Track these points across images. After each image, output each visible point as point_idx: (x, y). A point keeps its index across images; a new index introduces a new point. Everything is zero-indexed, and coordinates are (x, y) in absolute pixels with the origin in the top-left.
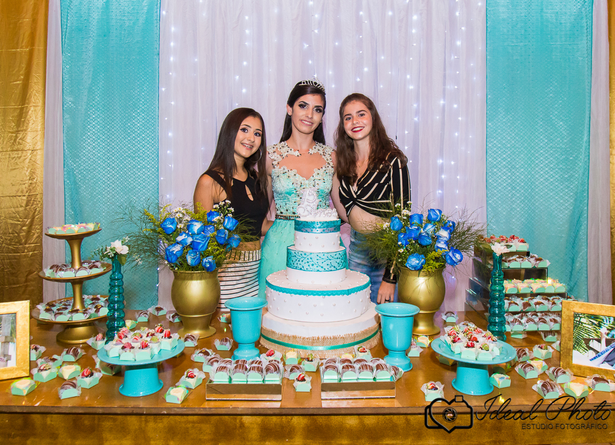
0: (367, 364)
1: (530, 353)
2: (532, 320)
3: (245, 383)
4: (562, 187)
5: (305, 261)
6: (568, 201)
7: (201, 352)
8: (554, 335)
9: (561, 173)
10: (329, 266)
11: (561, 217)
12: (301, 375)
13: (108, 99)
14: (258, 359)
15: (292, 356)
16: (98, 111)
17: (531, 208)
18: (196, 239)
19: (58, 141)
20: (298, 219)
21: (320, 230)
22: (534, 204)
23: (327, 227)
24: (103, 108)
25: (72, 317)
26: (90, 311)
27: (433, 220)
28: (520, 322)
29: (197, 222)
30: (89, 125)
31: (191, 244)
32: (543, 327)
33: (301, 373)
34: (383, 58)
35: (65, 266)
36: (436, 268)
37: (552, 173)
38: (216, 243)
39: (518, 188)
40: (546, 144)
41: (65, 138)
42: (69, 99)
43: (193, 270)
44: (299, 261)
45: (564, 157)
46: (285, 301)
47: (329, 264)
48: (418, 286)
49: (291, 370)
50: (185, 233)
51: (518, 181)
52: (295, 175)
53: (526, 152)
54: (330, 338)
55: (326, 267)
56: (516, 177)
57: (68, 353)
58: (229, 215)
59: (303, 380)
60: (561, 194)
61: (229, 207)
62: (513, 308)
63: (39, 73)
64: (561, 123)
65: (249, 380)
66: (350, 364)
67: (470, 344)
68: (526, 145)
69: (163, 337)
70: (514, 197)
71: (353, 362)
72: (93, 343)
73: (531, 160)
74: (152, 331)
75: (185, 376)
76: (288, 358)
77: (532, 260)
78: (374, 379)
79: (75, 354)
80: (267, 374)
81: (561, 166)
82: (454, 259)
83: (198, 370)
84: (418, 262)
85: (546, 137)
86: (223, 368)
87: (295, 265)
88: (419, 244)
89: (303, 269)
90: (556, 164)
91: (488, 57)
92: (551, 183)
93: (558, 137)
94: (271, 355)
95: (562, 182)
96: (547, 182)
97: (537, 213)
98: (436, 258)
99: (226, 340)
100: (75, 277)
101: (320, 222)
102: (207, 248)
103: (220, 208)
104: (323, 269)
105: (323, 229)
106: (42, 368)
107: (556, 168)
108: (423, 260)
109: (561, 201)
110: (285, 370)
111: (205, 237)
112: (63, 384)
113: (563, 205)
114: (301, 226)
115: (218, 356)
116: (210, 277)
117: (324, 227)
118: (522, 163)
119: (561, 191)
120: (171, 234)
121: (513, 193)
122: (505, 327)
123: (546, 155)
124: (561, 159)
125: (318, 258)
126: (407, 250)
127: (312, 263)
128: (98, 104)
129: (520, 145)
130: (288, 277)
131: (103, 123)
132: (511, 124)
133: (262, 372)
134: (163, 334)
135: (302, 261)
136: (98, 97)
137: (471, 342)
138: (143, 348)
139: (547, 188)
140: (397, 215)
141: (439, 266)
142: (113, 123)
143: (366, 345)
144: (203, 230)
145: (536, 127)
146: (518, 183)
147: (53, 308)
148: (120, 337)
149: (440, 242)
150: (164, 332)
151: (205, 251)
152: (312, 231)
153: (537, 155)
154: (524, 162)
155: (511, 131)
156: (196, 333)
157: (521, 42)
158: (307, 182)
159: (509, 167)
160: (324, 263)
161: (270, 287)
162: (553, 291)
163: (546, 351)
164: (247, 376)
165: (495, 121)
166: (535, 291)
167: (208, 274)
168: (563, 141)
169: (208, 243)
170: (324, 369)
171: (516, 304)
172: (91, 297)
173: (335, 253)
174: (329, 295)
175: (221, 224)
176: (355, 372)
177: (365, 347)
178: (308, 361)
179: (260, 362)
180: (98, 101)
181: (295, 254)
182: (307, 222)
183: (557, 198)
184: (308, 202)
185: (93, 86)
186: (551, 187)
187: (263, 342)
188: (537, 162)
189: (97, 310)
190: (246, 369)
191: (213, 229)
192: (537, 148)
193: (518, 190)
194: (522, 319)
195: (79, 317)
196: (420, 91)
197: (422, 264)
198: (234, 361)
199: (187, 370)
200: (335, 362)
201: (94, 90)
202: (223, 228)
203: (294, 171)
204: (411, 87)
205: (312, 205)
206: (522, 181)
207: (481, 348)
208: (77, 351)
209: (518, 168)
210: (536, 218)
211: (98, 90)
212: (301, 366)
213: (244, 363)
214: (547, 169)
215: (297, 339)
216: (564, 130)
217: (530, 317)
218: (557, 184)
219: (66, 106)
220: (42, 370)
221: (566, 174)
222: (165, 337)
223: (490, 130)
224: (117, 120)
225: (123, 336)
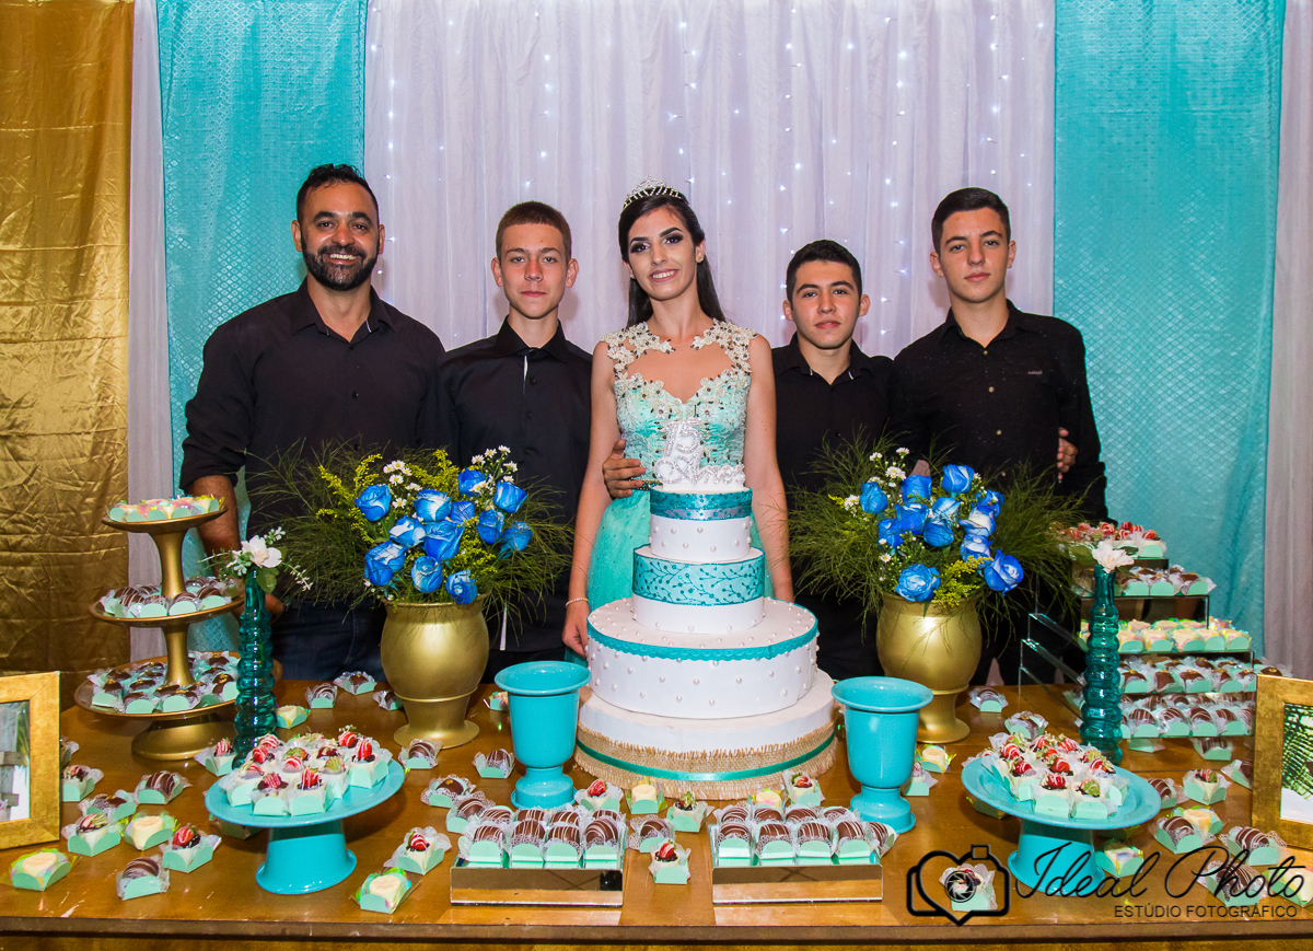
0: (816, 821)
1: (1176, 789)
2: (1179, 714)
3: (540, 866)
4: (1212, 415)
5: (674, 582)
6: (1226, 445)
7: (443, 785)
8: (1225, 746)
9: (1212, 386)
10: (727, 593)
11: (1211, 479)
12: (665, 846)
13: (259, 231)
14: (569, 807)
15: (645, 794)
16: (239, 257)
17: (1146, 459)
18: (432, 532)
19: (157, 319)
20: (657, 488)
21: (707, 514)
22: (1153, 451)
23: (723, 505)
24: (249, 250)
25: (162, 703)
26: (202, 689)
27: (955, 491)
28: (1151, 717)
29: (435, 493)
30: (219, 285)
31: (422, 544)
32: (1202, 729)
33: (666, 841)
34: (834, 141)
35: (149, 589)
36: (963, 596)
37: (1191, 385)
38: (476, 541)
39: (1120, 417)
40: (1181, 325)
41: (170, 314)
42: (178, 231)
43: (426, 602)
44: (660, 582)
45: (1218, 351)
46: (629, 672)
47: (728, 588)
48: (923, 637)
49: (645, 832)
50: (410, 517)
51: (1120, 402)
52: (658, 392)
53: (1137, 340)
54: (731, 755)
55: (721, 596)
56: (1115, 395)
57: (149, 785)
58: (506, 478)
59: (671, 857)
60: (1211, 430)
61: (507, 461)
62: (1134, 686)
63: (114, 177)
64: (1213, 279)
65: (548, 858)
66: (778, 823)
67: (1054, 780)
68: (1137, 325)
69: (356, 759)
70: (1110, 436)
71: (784, 816)
72: (208, 761)
73: (1148, 358)
74: (330, 743)
75: (406, 844)
76: (637, 799)
77: (1174, 578)
78: (834, 857)
79: (167, 788)
80: (589, 846)
81: (1212, 370)
82: (1004, 577)
83: (434, 832)
84: (923, 583)
85: (1181, 309)
86: (488, 832)
87: (653, 591)
88: (925, 544)
89: (668, 599)
90: (1202, 366)
91: (1058, 139)
92: (1191, 407)
93: (1205, 309)
94: (597, 793)
95: (1213, 404)
96: (1180, 404)
97: (1158, 469)
98: (964, 574)
99: (501, 756)
100: (168, 615)
101: (707, 496)
102: (458, 551)
103: (487, 463)
104: (713, 601)
105: (714, 511)
106: (86, 824)
107: (1202, 374)
108: (935, 579)
109: (1211, 445)
110: (632, 831)
111: (452, 528)
112: (129, 864)
113: (1215, 453)
114: (664, 505)
115: (481, 795)
116: (463, 617)
117: (716, 507)
118: (1130, 363)
119: (1212, 423)
120: (379, 521)
121: (1110, 429)
122: (1120, 731)
123: (1180, 347)
124: (1212, 355)
125: (704, 576)
126: (898, 555)
127: (691, 586)
128: (239, 242)
129: (1125, 326)
130: (635, 617)
131: (250, 282)
132: (1107, 281)
133: (578, 841)
134: (355, 751)
135: (668, 582)
136: (238, 227)
137: (1056, 775)
138: (306, 788)
139: (1179, 418)
140: (874, 479)
141: (969, 592)
142: (269, 282)
143: (808, 770)
144: (448, 512)
145: (1160, 287)
146: (1120, 406)
147: (122, 682)
148: (257, 759)
149: (972, 540)
150: (358, 747)
151: (452, 560)
152: (689, 514)
153: (1159, 347)
154: (1134, 363)
155: (1107, 296)
156: (436, 737)
157: (1129, 105)
158: (684, 407)
159: (1102, 372)
160: (716, 587)
161: (597, 639)
162: (1221, 648)
163: (1212, 785)
164: (545, 849)
165: (1071, 274)
166: (1181, 648)
167: (460, 611)
168: (1216, 317)
169: (461, 541)
170: (719, 833)
171: (1141, 677)
172: (210, 655)
173: (740, 565)
174: (728, 659)
175: (490, 497)
176: (790, 842)
177: (805, 774)
178: (682, 807)
179: (575, 815)
180: (238, 235)
181: (651, 567)
182: (678, 496)
183: (1201, 437)
184: (680, 450)
185: (228, 204)
186: (1190, 415)
187: (583, 761)
188: (1160, 362)
189: (218, 690)
190: (542, 833)
191: (470, 511)
192: (1160, 332)
193: (1120, 421)
194: (1152, 709)
195: (177, 705)
196: (914, 211)
197: (933, 589)
198: (513, 815)
199: (409, 831)
200: (744, 817)
201: (228, 211)
202: (492, 507)
203: (659, 384)
204: (894, 204)
205: (688, 456)
206: (1129, 401)
207: (1080, 789)
208: (172, 779)
209: (1119, 375)
210: (1158, 481)
211: (238, 212)
212: (666, 821)
213: (537, 818)
214: (1181, 377)
215: (657, 757)
216: (1218, 294)
217: (1171, 704)
218: (1201, 408)
219: (172, 246)
220: (85, 829)
221: (1223, 388)
222: (359, 758)
223: (1060, 293)
224: (277, 275)
225: (263, 756)
